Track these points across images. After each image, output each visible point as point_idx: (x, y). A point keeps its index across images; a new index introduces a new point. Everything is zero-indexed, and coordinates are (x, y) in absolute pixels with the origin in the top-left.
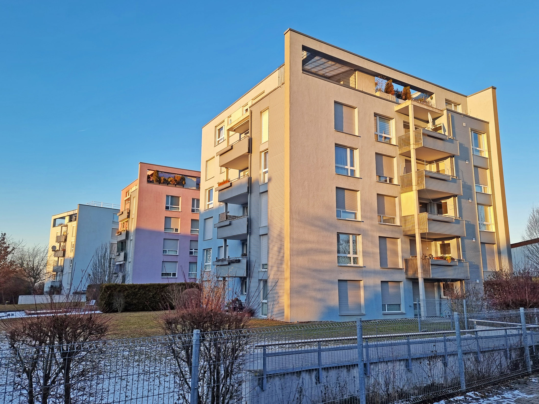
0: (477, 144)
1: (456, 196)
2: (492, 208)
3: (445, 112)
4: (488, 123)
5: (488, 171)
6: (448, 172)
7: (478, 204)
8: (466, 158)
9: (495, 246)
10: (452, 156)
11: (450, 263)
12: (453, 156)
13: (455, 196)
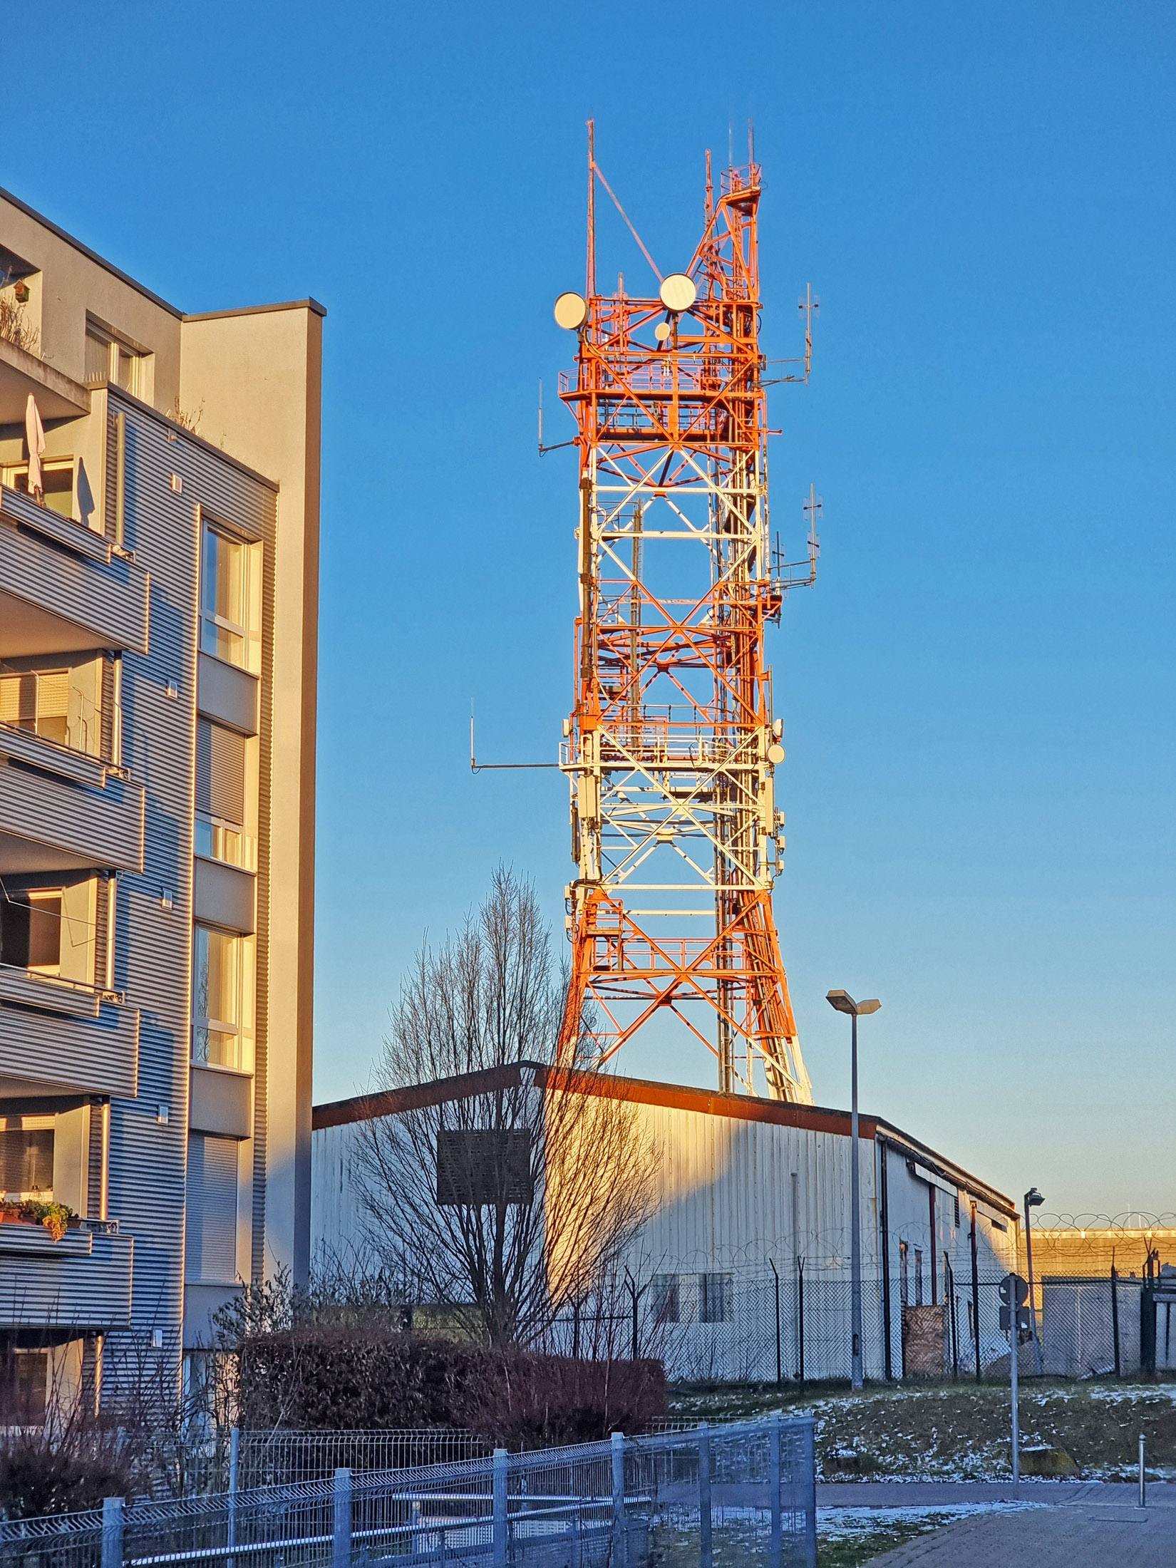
0: (217, 596)
1: (112, 873)
2: (249, 945)
3: (99, 399)
4: (273, 488)
5: (252, 746)
6: (85, 739)
7: (197, 921)
8: (172, 674)
9: (245, 1150)
10: (112, 653)
11: (57, 1239)
12: (118, 654)
13: (105, 872)
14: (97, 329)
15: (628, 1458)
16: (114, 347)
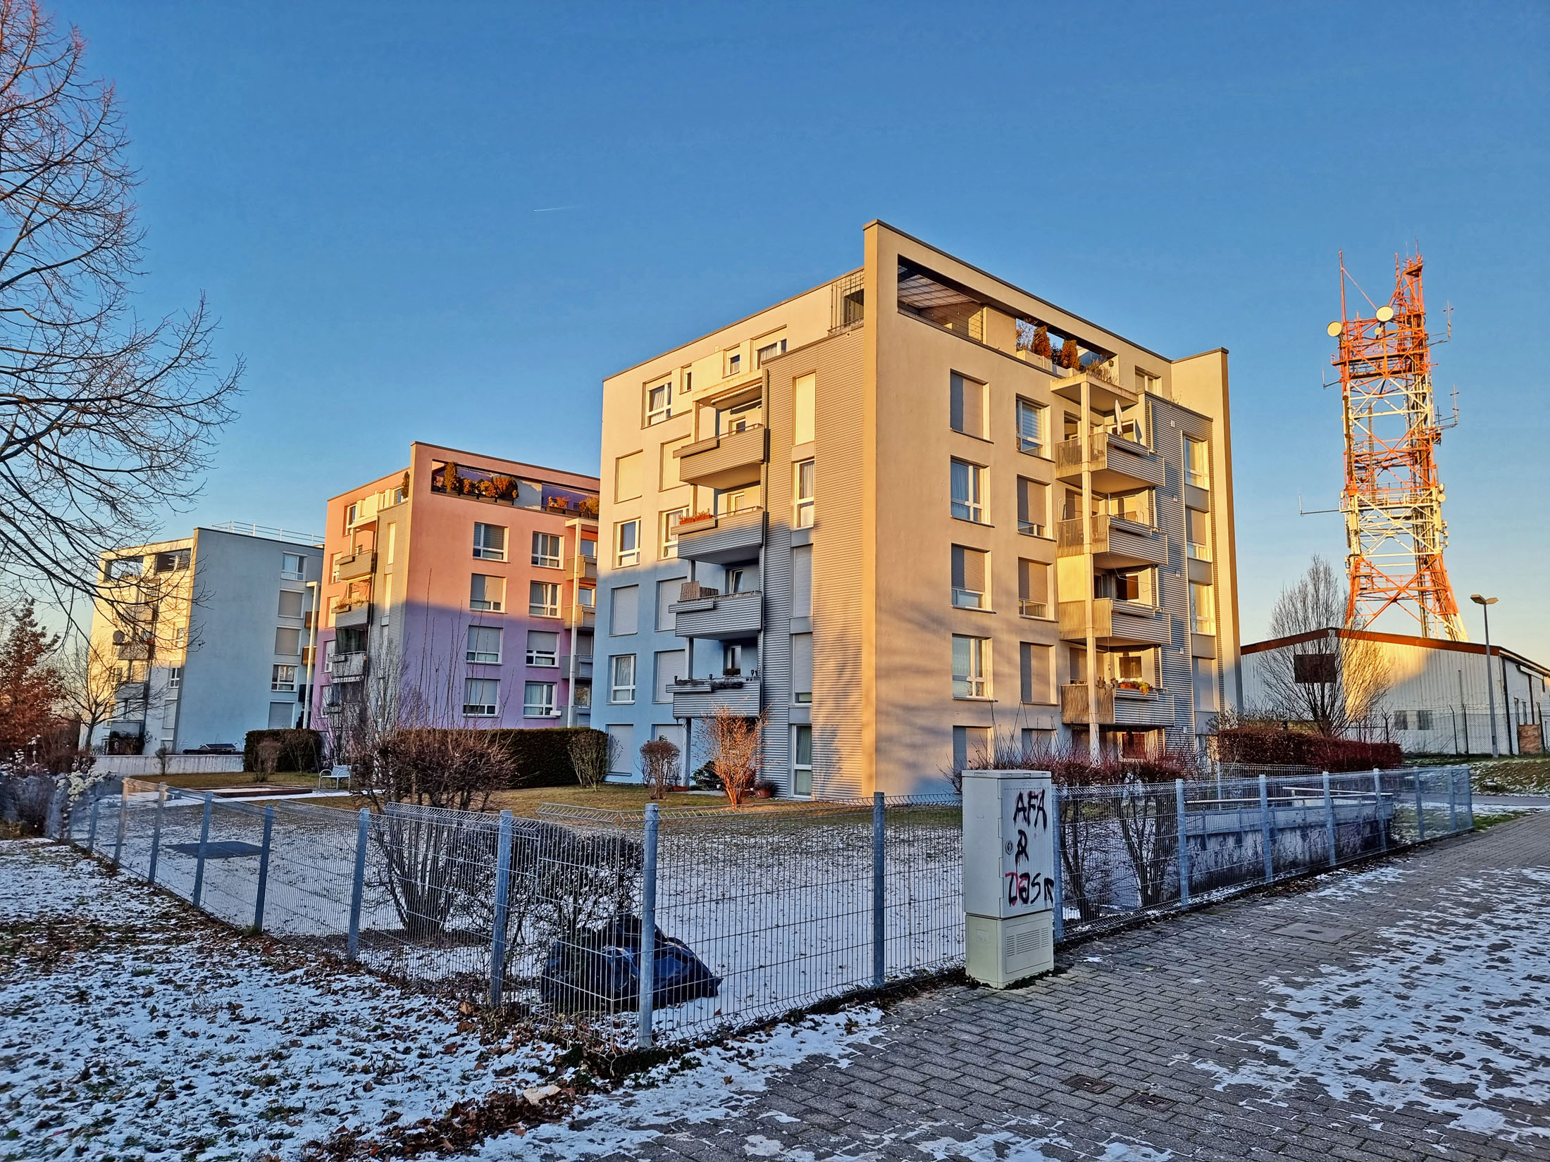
0: (1190, 462)
1: (1157, 566)
2: (1211, 588)
3: (1142, 398)
4: (1211, 420)
5: (1208, 516)
6: (1143, 519)
7: (1190, 581)
8: (1174, 493)
9: (1214, 663)
10: (1151, 487)
11: (1146, 695)
12: (1154, 488)
13: (1154, 566)
14: (1140, 372)
15: (1381, 778)
16: (1146, 377)
